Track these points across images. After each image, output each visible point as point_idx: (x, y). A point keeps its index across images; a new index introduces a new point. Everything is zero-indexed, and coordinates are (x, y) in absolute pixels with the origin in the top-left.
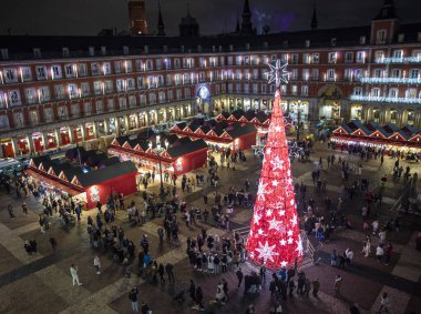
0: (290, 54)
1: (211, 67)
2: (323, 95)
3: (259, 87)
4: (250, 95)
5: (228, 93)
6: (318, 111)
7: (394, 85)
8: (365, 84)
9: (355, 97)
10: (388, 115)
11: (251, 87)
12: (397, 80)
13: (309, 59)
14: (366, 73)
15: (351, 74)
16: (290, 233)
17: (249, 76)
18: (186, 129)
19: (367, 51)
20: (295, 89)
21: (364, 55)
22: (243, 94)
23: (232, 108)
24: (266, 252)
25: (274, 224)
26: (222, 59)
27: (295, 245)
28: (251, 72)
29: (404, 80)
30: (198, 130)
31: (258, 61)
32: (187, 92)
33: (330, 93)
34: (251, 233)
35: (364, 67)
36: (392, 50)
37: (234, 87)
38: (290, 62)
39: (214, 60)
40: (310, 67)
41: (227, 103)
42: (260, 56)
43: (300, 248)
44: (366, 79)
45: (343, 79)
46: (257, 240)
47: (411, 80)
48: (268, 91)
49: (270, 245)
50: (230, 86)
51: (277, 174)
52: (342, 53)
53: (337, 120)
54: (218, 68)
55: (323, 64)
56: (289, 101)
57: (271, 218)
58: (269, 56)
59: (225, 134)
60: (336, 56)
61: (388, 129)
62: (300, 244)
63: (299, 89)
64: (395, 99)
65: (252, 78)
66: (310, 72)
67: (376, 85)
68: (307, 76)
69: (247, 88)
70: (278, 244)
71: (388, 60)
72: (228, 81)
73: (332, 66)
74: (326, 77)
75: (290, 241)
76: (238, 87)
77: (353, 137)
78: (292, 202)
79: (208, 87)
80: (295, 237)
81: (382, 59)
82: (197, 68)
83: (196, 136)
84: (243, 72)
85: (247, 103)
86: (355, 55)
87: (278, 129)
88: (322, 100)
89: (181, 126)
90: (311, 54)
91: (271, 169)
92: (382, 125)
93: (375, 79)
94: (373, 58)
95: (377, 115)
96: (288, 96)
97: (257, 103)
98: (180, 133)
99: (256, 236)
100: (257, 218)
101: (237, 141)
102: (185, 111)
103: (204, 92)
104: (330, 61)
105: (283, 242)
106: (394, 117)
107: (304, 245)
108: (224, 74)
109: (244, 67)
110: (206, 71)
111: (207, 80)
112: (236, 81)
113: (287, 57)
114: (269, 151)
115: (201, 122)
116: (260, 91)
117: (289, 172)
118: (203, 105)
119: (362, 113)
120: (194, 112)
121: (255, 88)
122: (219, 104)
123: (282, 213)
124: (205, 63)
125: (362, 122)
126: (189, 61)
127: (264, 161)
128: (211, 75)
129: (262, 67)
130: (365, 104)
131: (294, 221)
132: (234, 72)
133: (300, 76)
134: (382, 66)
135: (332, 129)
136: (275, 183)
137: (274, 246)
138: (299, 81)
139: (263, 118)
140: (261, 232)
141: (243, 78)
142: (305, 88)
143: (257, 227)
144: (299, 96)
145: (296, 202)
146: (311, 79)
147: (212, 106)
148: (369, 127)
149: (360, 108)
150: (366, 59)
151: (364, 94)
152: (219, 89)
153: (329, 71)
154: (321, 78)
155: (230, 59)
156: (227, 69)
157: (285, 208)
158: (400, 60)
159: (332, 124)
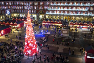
0: (31, 2)
1: (9, 5)
2: (40, 13)
3: (24, 11)
4: (21, 13)
5: (15, 13)
6: (39, 16)
7: (55, 10)
8: (49, 10)
9: (47, 13)
10: (54, 17)
11: (21, 11)
12: (55, 9)
13: (36, 4)
14: (49, 8)
15: (46, 8)
16: (35, 46)
17: (21, 8)
18: (4, 22)
19: (49, 2)
20: (33, 11)
21: (48, 3)
22: (19, 13)
23: (17, 17)
24: (29, 52)
25: (30, 45)
26: (13, 3)
27: (36, 49)
28: (21, 7)
29: (57, 9)
30: (7, 23)
31: (23, 4)
32: (3, 12)
33: (41, 12)
34: (25, 48)
35: (48, 6)
36: (54, 3)
37: (17, 11)
38: (31, 4)
39: (10, 3)
40: (36, 6)
41: (15, 15)
42: (23, 3)
43: (37, 49)
44: (49, 9)
45: (44, 9)
46: (27, 49)
47: (58, 9)
48: (26, 12)
49: (30, 50)
50: (16, 11)
51: (30, 32)
52: (43, 3)
53: (43, 19)
54: (12, 5)
55: (39, 5)
56: (31, 14)
57: (29, 43)
58: (26, 3)
59: (15, 23)
60: (42, 3)
61: (54, 20)
62: (37, 48)
63: (34, 11)
64: (55, 14)
65: (22, 8)
66: (36, 7)
67: (51, 10)
68: (35, 8)
69: (20, 11)
70: (32, 49)
71: (53, 5)
72: (15, 9)
73: (41, 6)
74: (40, 8)
75: (35, 48)
76: (18, 11)
77: (47, 22)
78: (34, 39)
79: (9, 10)
80: (36, 47)
81: (52, 4)
82: (5, 5)
83: (7, 24)
84: (19, 7)
85: (21, 15)
86: (46, 3)
87: (29, 21)
88: (39, 14)
89: (2, 22)
90: (36, 2)
91: (28, 31)
92: (53, 19)
93: (51, 9)
94: (50, 4)
95: (52, 17)
96: (31, 13)
97: (23, 15)
98: (2, 24)
99: (26, 48)
100: (26, 44)
101: (19, 25)
102: (3, 17)
103: (8, 12)
104: (40, 5)
105: (33, 49)
106: (55, 18)
107: (38, 49)
108: (14, 7)
109: (19, 5)
110: (8, 6)
111: (9, 9)
112: (17, 9)
113: (30, 3)
114: (27, 26)
115: (8, 20)
116: (24, 12)
117: (33, 31)
118: (8, 16)
119: (49, 17)
120: (5, 18)
121: (23, 11)
122: (13, 15)
123: (32, 41)
124: (8, 4)
125: (49, 19)
126: (2, 3)
127: (26, 29)
128: (10, 7)
129: (24, 6)
130: (49, 15)
131: (35, 43)
132: (16, 7)
133: (34, 8)
134: (52, 6)
135: (42, 21)
136: (30, 34)
137: (31, 50)
138: (34, 9)
139: (25, 19)
140: (27, 47)
141: (19, 8)
142: (35, 11)
143: (26, 46)
144: (34, 13)
145: (35, 38)
146: (36, 9)
147: (11, 16)
148: (50, 20)
149: (48, 16)
150: (49, 4)
151: (49, 13)
152: (12, 11)
153: (40, 7)
154: (39, 9)
155: (15, 3)
156: (14, 6)
157: (33, 40)
158: (56, 5)
159: (42, 20)
